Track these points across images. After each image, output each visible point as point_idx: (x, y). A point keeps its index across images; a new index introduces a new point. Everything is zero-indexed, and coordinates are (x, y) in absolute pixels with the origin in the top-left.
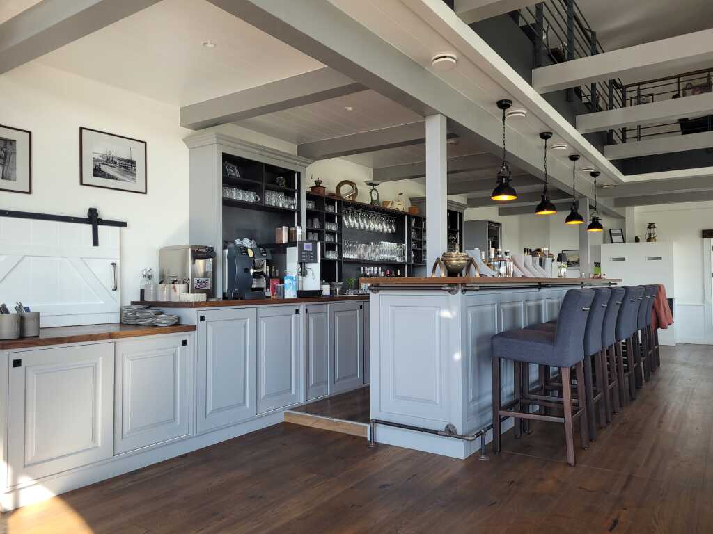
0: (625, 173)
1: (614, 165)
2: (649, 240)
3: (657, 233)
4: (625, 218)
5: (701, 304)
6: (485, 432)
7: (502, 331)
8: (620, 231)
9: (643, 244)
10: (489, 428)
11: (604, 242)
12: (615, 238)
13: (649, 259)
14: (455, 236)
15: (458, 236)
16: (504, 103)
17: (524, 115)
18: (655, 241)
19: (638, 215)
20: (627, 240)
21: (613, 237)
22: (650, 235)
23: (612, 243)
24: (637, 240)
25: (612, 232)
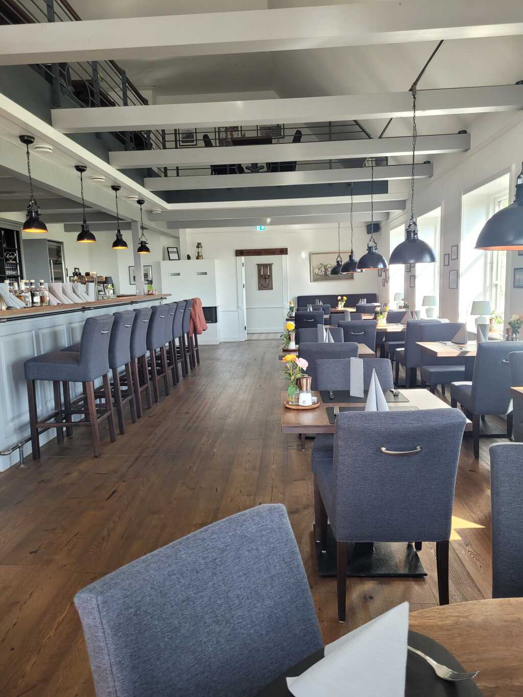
0: (169, 201)
1: (157, 195)
2: (197, 258)
3: (204, 251)
4: (178, 238)
5: (236, 310)
6: (22, 446)
7: (43, 353)
8: (175, 250)
9: (193, 261)
10: (27, 441)
11: (164, 259)
12: (173, 256)
13: (198, 275)
14: (13, 255)
15: (16, 254)
16: (26, 138)
17: (51, 151)
18: (202, 259)
19: (189, 237)
20: (181, 258)
21: (170, 254)
22: (198, 253)
23: (170, 260)
24: (189, 258)
25: (170, 250)
